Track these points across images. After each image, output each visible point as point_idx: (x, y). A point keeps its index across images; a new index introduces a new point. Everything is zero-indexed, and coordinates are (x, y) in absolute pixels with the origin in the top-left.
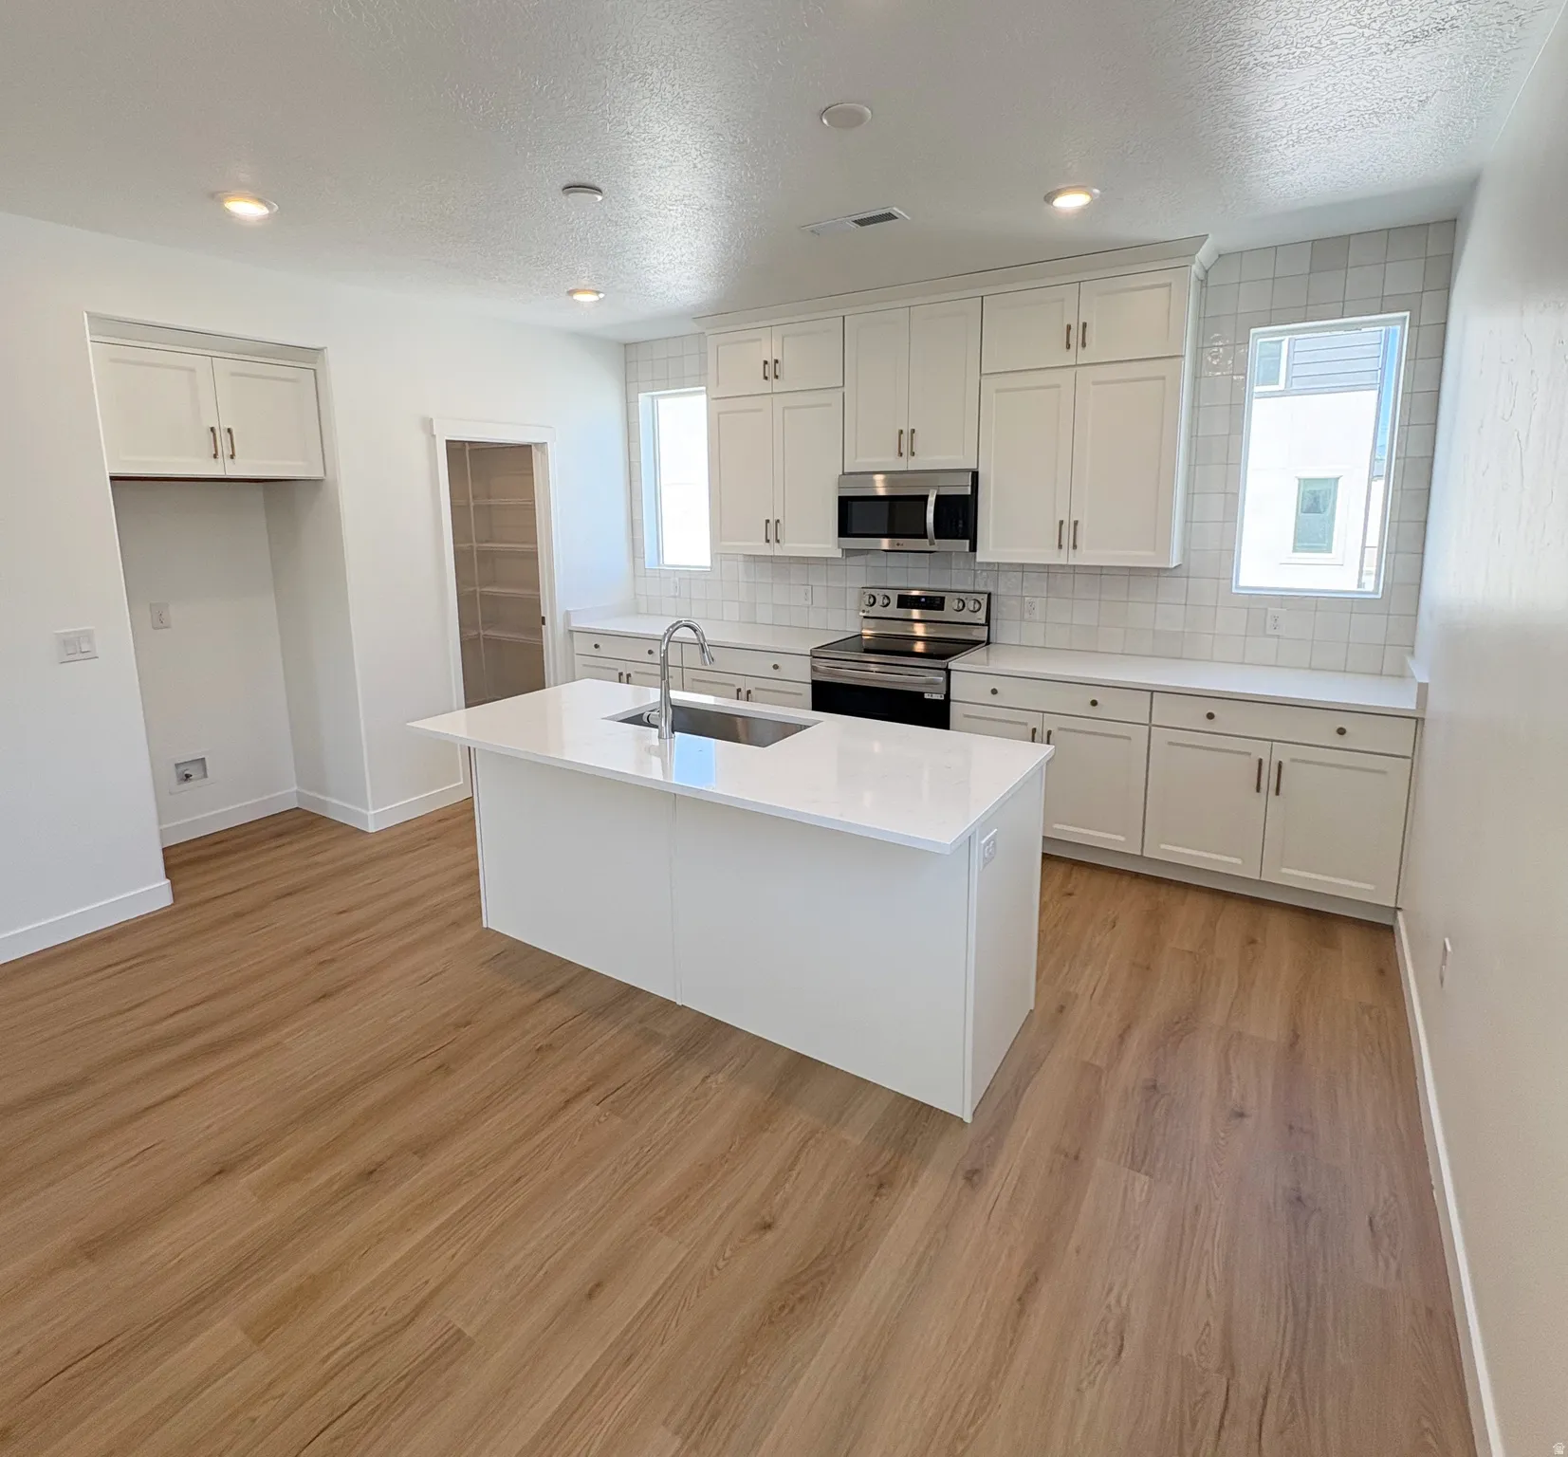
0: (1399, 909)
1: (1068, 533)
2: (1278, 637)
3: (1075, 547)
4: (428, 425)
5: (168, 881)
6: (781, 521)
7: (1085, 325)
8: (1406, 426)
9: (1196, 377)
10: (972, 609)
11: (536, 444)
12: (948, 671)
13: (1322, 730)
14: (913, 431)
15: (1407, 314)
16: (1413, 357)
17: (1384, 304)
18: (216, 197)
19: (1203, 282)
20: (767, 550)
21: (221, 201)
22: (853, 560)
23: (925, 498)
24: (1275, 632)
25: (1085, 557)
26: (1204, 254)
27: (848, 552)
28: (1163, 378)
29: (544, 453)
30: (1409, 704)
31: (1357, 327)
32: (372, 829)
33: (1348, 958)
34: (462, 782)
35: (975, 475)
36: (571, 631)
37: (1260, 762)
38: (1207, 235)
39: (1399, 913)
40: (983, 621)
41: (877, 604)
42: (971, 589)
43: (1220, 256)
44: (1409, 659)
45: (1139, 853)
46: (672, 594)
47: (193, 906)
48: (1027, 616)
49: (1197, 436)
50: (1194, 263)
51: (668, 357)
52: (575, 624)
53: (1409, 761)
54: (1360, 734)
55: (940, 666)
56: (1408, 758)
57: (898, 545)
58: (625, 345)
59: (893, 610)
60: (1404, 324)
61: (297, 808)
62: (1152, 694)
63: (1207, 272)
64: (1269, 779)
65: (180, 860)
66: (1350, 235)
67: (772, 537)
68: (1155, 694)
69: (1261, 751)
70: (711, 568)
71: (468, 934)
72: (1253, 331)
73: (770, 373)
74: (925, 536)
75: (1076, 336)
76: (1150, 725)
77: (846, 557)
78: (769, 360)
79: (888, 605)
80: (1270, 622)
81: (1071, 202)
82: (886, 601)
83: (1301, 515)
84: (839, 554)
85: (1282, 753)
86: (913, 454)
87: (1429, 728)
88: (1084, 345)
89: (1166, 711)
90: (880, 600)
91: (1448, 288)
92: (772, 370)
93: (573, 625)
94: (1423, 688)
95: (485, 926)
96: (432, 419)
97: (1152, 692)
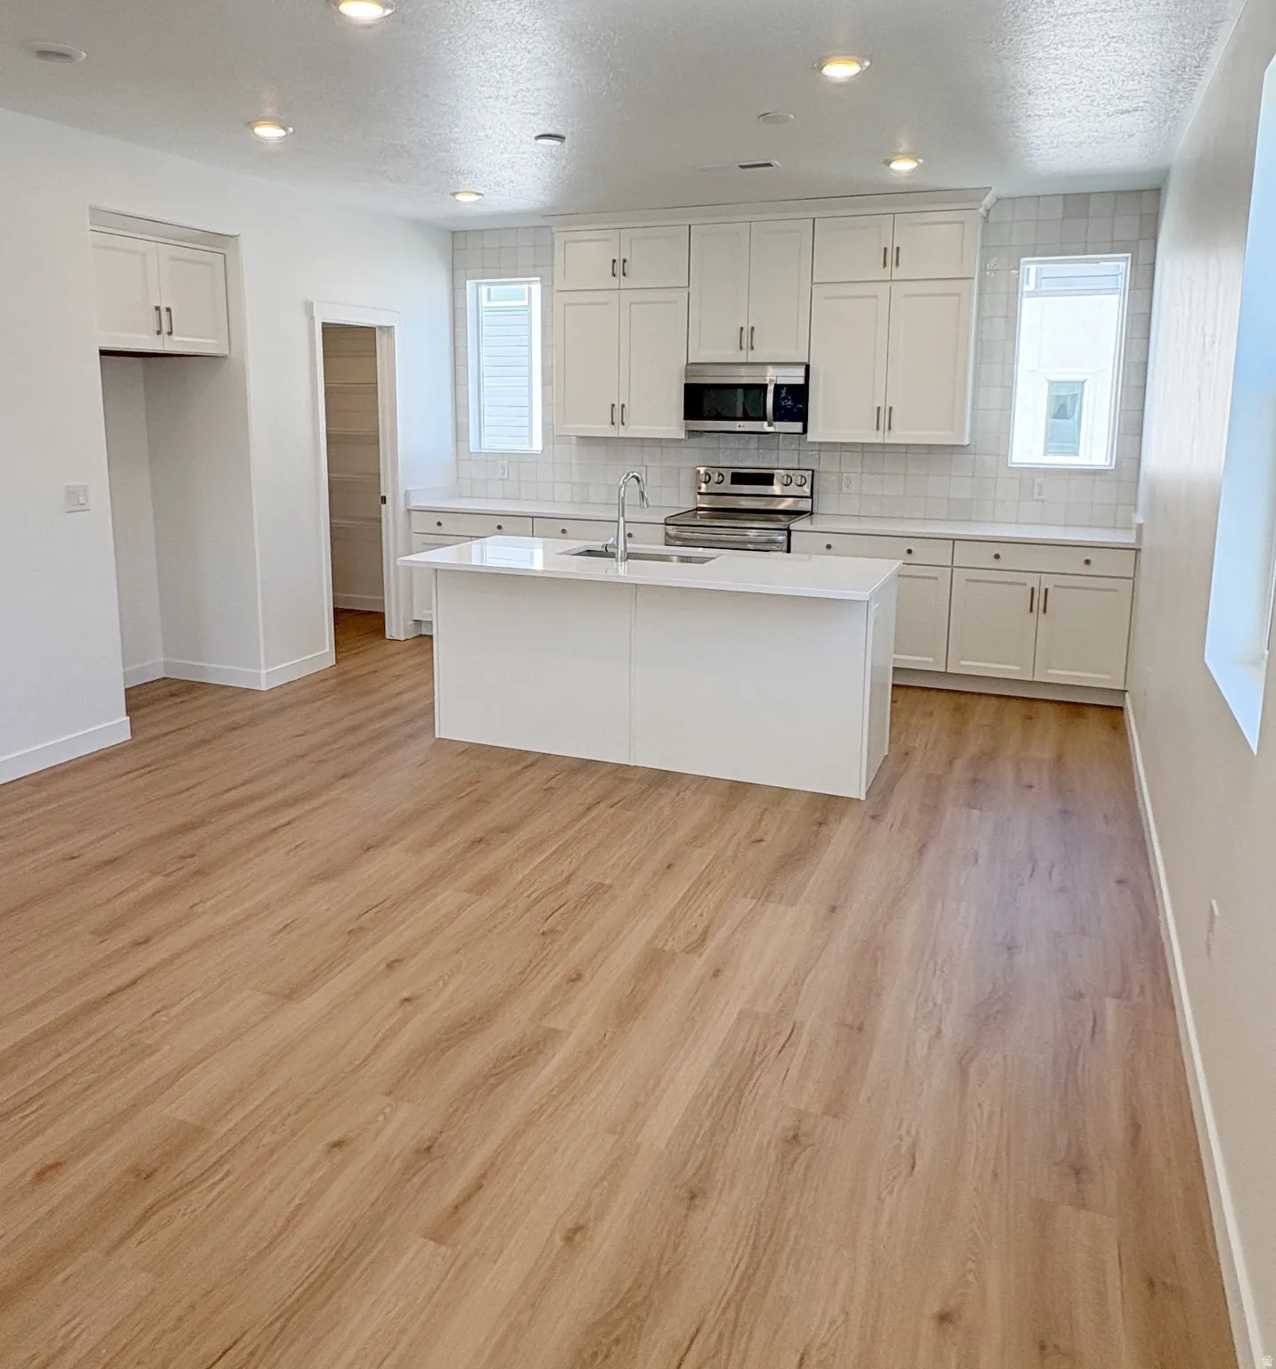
0: (1126, 691)
1: (883, 417)
2: (1043, 501)
3: (890, 428)
4: (309, 307)
5: (128, 718)
6: (626, 406)
7: (898, 249)
8: (1129, 338)
9: (981, 294)
10: (799, 483)
11: (381, 328)
12: (789, 532)
13: (1074, 562)
14: (753, 329)
15: (1129, 255)
16: (1134, 287)
17: (1114, 246)
18: (250, 125)
19: (986, 218)
20: (611, 432)
21: (253, 129)
22: (695, 441)
23: (765, 387)
24: (1040, 497)
25: (898, 436)
26: (988, 200)
27: (691, 433)
28: (958, 295)
29: (391, 336)
30: (1129, 538)
31: (1097, 261)
32: (264, 688)
33: (1093, 731)
34: (328, 650)
35: (807, 368)
36: (409, 510)
37: (1033, 589)
38: (990, 188)
39: (1127, 694)
40: (809, 494)
41: (711, 481)
42: (797, 467)
43: (998, 199)
44: (1134, 514)
45: (944, 670)
46: (501, 476)
47: (149, 740)
48: (845, 490)
49: (982, 340)
50: (981, 206)
51: (500, 247)
52: (414, 504)
53: (1131, 581)
54: (1102, 563)
55: (783, 527)
56: (1130, 578)
57: (740, 426)
58: (453, 232)
59: (727, 486)
60: (1127, 262)
61: (165, 678)
62: (954, 543)
63: (988, 211)
64: (1038, 602)
65: (139, 700)
66: (1089, 194)
67: (617, 419)
68: (956, 542)
69: (1032, 581)
70: (542, 451)
71: (426, 742)
72: (1023, 260)
73: (619, 271)
74: (764, 418)
75: (890, 257)
76: (952, 567)
77: (689, 438)
78: (617, 259)
79: (722, 481)
80: (1036, 490)
81: (903, 166)
82: (721, 478)
83: (1051, 420)
84: (682, 435)
85: (1048, 582)
86: (752, 348)
87: (1143, 556)
88: (897, 264)
89: (963, 555)
90: (715, 478)
91: (1155, 238)
92: (619, 267)
93: (412, 504)
94: (1140, 527)
95: (437, 736)
96: (312, 303)
97: (954, 540)
